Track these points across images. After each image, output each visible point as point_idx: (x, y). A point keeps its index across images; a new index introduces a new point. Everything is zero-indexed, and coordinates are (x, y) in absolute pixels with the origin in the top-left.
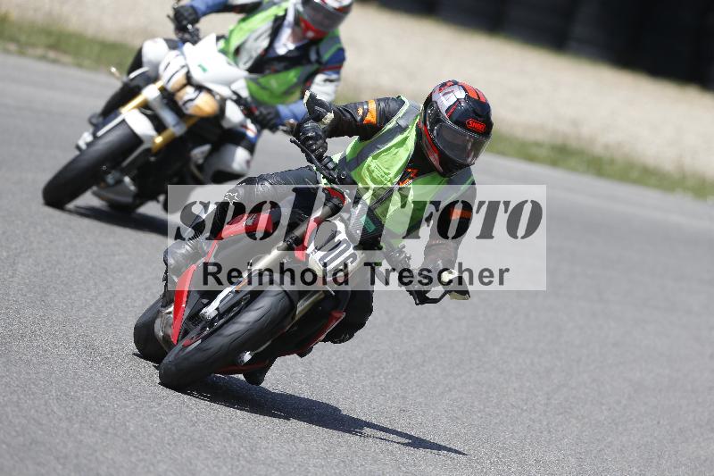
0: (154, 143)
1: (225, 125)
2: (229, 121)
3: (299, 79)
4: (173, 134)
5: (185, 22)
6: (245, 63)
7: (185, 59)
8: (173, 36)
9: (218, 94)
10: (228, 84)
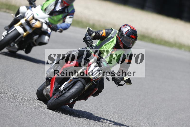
0: (24, 35)
1: (42, 30)
2: (44, 29)
3: (62, 17)
4: (29, 32)
5: (32, 2)
6: (48, 13)
7: (32, 12)
8: (28, 5)
9: (41, 21)
10: (44, 19)
